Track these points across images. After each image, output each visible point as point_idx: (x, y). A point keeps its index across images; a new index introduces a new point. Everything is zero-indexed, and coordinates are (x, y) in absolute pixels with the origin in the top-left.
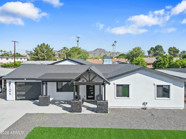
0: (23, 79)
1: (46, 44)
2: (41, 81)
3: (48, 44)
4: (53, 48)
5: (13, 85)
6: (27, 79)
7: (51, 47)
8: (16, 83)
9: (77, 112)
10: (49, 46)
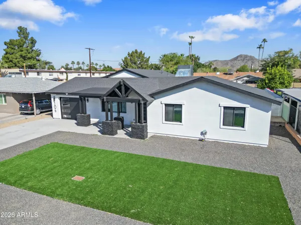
0: (64, 94)
1: (139, 51)
2: (78, 97)
3: (141, 52)
4: (149, 57)
5: (58, 101)
6: (69, 94)
7: (146, 56)
8: (60, 98)
9: (109, 135)
10: (144, 54)
